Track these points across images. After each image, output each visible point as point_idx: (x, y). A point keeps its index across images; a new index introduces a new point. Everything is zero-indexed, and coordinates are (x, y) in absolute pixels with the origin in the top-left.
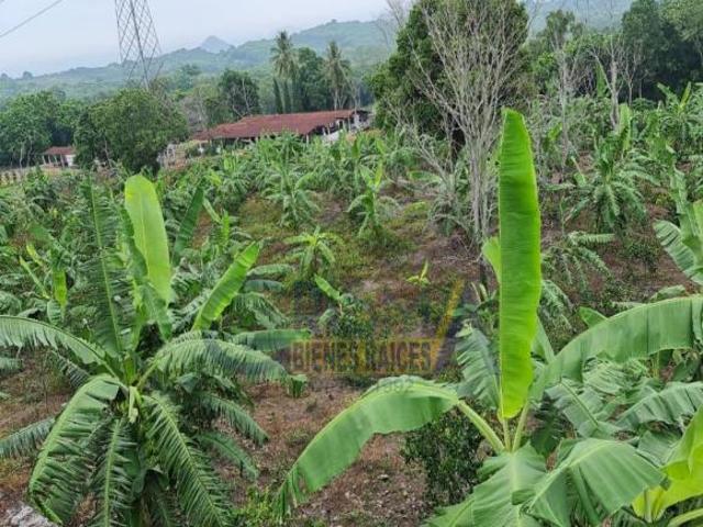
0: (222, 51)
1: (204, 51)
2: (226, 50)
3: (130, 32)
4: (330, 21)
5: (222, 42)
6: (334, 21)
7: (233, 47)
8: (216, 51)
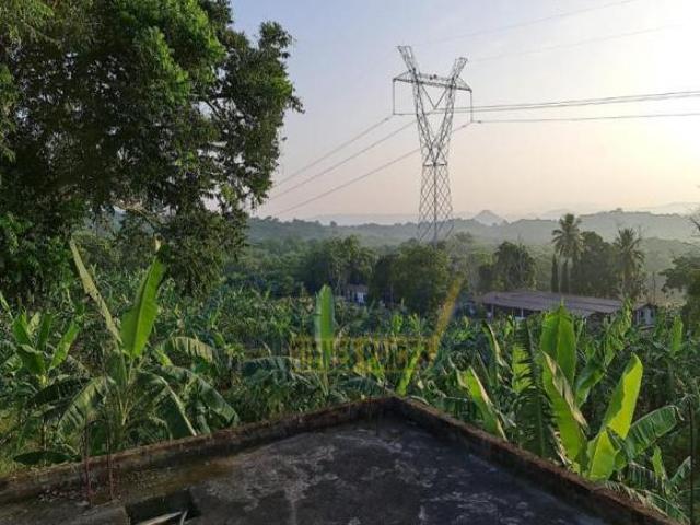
0: (495, 224)
1: (478, 223)
2: (498, 224)
3: (431, 198)
4: (614, 209)
5: (496, 217)
6: (619, 210)
7: (505, 222)
8: (490, 224)
